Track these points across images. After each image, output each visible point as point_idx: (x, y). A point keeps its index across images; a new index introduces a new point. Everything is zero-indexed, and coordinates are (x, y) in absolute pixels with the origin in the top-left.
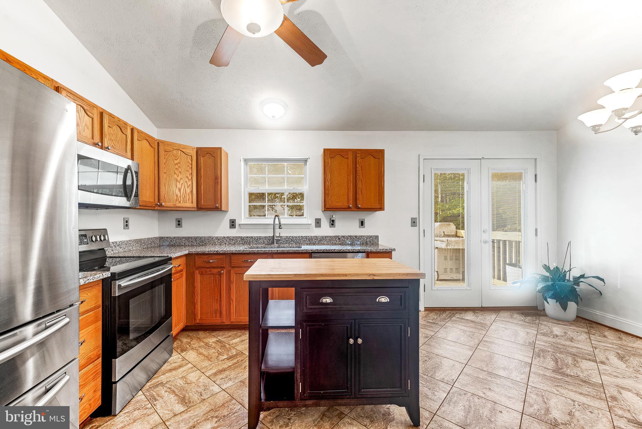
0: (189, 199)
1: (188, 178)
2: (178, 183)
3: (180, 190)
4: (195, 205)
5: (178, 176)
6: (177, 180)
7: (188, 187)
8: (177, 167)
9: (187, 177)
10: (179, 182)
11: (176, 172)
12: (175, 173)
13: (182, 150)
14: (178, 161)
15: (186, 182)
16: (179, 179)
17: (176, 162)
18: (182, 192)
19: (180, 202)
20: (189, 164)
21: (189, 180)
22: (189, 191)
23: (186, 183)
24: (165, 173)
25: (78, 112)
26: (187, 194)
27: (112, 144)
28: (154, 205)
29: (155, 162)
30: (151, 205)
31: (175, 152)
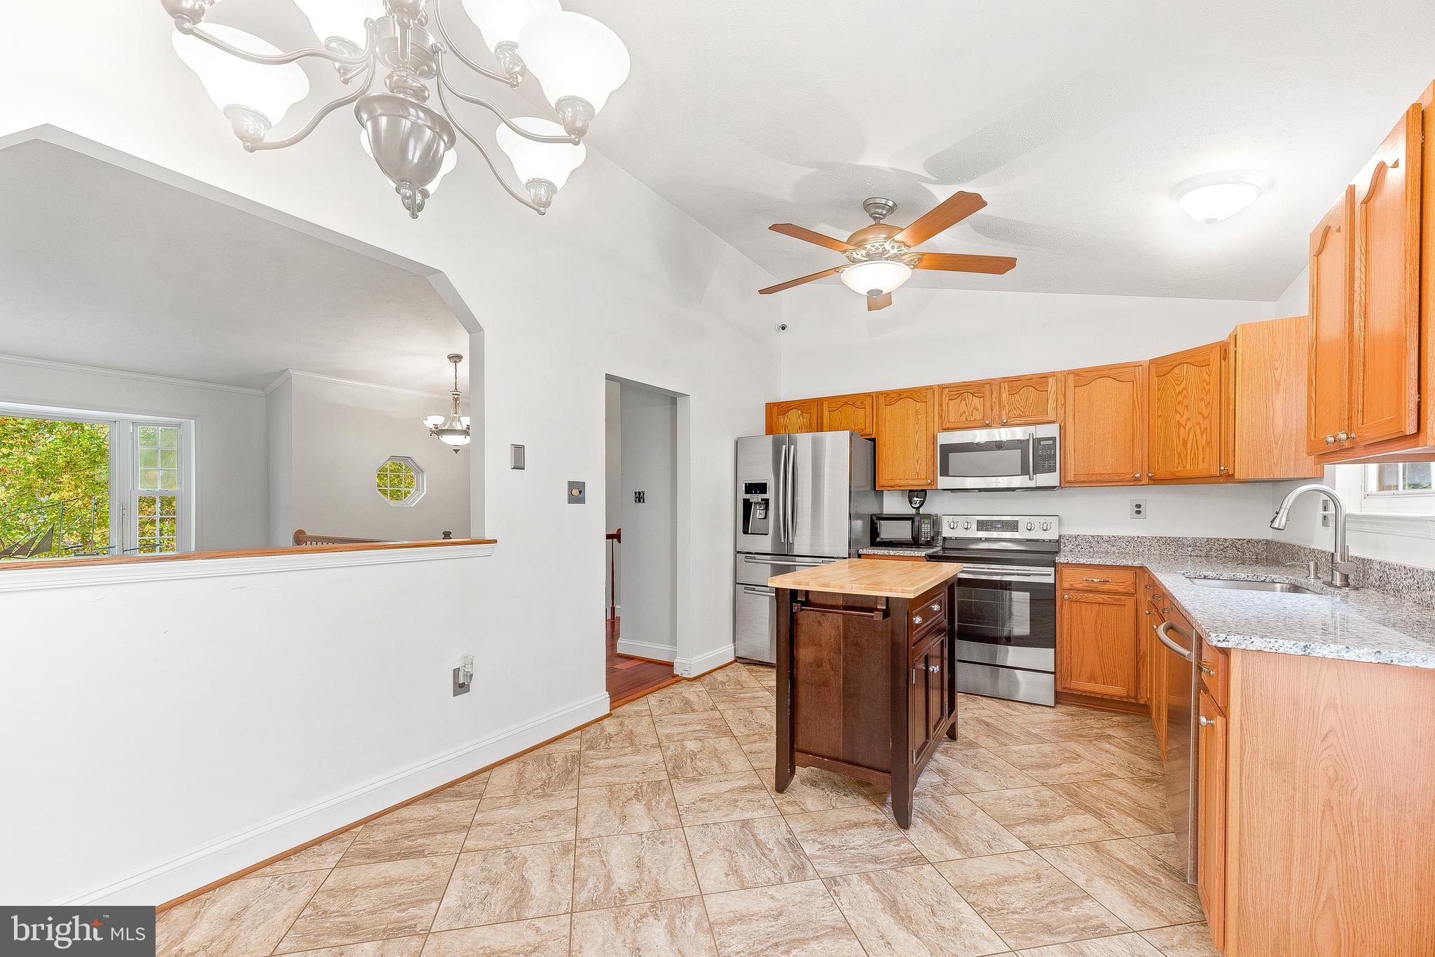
0: (1203, 458)
2: (1182, 429)
3: (1185, 442)
5: (1182, 416)
6: (1179, 424)
7: (1202, 434)
8: (1180, 398)
9: (1201, 413)
10: (1185, 428)
11: (1180, 409)
12: (1177, 412)
13: (1190, 361)
14: (1183, 385)
15: (1199, 424)
16: (1183, 421)
17: (1178, 389)
18: (1189, 446)
19: (1185, 466)
20: (1205, 384)
21: (1204, 418)
22: (1204, 442)
23: (1197, 427)
24: (1159, 417)
25: (965, 400)
26: (1200, 449)
27: (1019, 412)
28: (1129, 477)
29: (1134, 404)
30: (1116, 478)
31: (1176, 370)
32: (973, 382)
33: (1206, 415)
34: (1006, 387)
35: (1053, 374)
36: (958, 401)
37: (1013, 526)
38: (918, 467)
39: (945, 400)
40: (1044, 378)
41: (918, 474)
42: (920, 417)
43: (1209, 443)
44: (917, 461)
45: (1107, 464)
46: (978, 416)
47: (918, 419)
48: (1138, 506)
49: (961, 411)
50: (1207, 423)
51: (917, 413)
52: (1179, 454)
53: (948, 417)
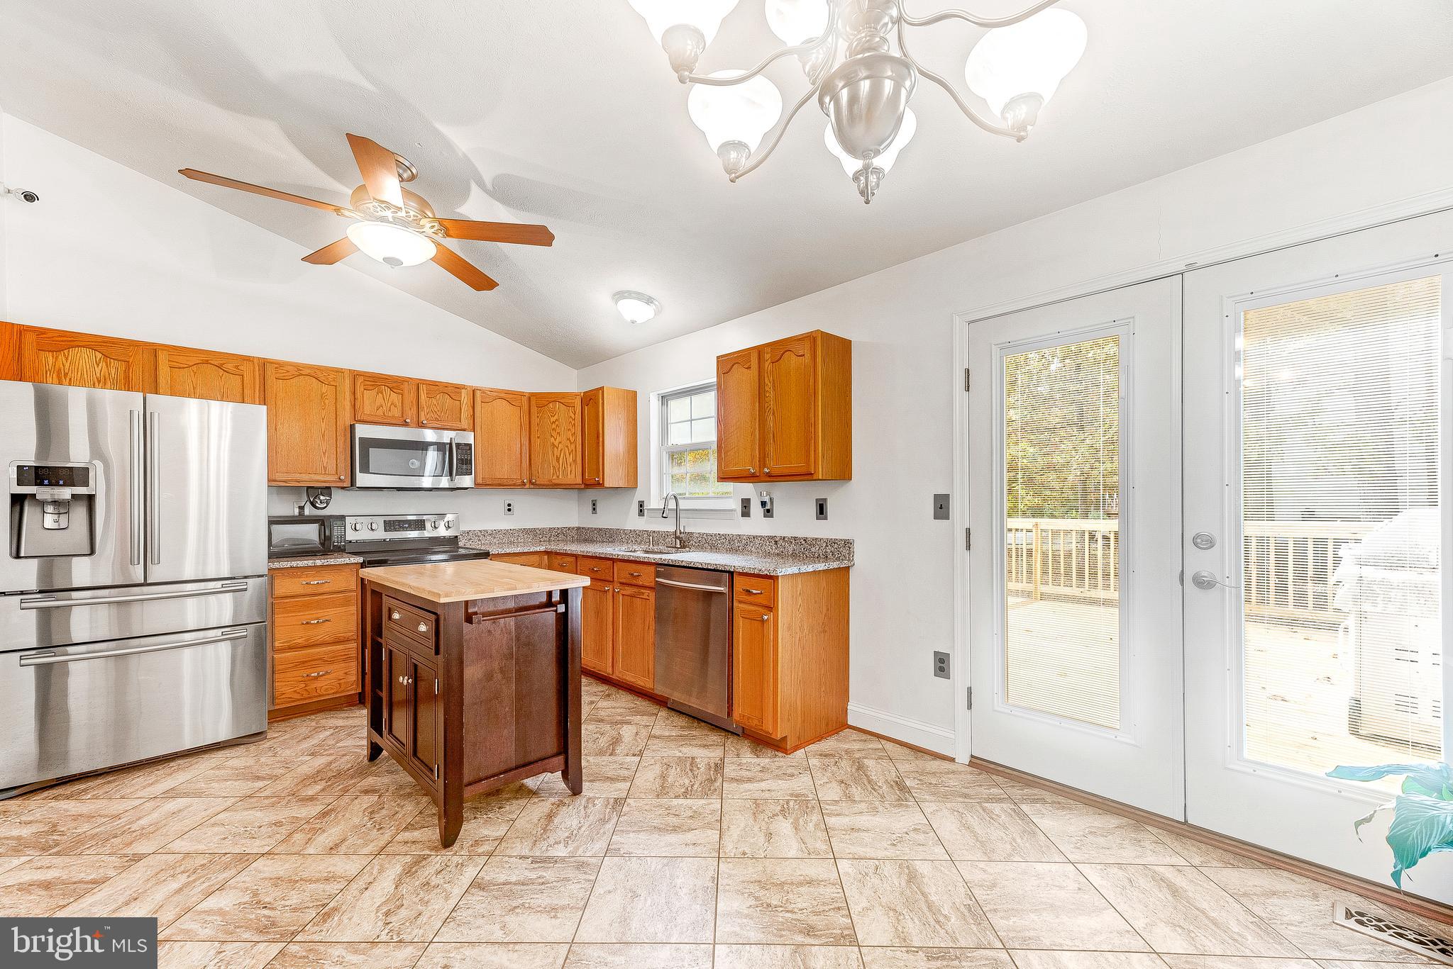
0: (571, 471)
1: (570, 441)
2: (556, 449)
3: (558, 459)
4: (579, 480)
5: (555, 440)
7: (570, 454)
8: (554, 426)
10: (558, 448)
11: (554, 434)
12: (552, 436)
13: (562, 401)
14: (556, 417)
15: (567, 446)
16: (556, 443)
17: (553, 419)
18: (561, 462)
19: (558, 477)
20: (571, 420)
21: (571, 443)
22: (571, 460)
24: (538, 437)
25: (382, 393)
26: (569, 464)
27: (436, 416)
28: (519, 482)
29: (521, 425)
30: (511, 483)
31: (551, 405)
32: (389, 376)
33: (572, 441)
34: (425, 388)
35: (464, 387)
36: (374, 392)
37: (420, 525)
38: (325, 460)
39: (359, 389)
40: (458, 388)
41: (325, 468)
42: (327, 402)
43: (575, 461)
44: (324, 454)
45: (505, 470)
46: (396, 412)
47: (325, 404)
48: (509, 505)
49: (378, 404)
50: (573, 446)
51: (322, 396)
52: (554, 467)
53: (363, 408)
